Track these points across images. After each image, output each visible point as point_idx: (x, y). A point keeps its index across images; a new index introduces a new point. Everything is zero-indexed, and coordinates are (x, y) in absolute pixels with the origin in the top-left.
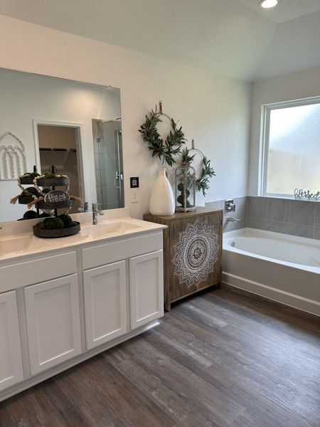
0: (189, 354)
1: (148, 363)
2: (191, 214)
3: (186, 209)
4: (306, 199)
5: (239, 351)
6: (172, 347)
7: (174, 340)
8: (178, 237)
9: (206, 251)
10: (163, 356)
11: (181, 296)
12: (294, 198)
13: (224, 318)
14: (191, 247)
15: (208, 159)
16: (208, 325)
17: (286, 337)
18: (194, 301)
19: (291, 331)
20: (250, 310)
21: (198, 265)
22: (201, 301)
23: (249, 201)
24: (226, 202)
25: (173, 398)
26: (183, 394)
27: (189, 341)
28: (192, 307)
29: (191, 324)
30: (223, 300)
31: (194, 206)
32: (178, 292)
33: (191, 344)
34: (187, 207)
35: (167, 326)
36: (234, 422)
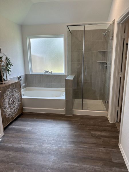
0: (22, 146)
1: (4, 159)
2: (6, 85)
3: (4, 82)
4: (48, 74)
5: (41, 136)
6: (13, 147)
7: (12, 144)
8: (3, 96)
9: (16, 100)
10: (10, 153)
11: (8, 123)
12: (44, 74)
13: (30, 126)
14: (9, 100)
15: (8, 58)
16: (24, 131)
17: (54, 124)
18: (13, 124)
19: (55, 122)
20: (38, 119)
21: (14, 107)
22: (17, 122)
23: (26, 76)
24: (18, 77)
25: (24, 168)
26: (28, 164)
27: (19, 141)
28: (14, 127)
29: (17, 134)
30: (26, 119)
31: (7, 80)
32: (6, 122)
33: (21, 142)
34: (4, 81)
35: (6, 139)
36: (52, 163)
